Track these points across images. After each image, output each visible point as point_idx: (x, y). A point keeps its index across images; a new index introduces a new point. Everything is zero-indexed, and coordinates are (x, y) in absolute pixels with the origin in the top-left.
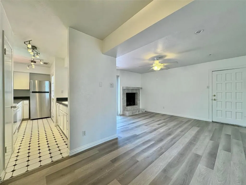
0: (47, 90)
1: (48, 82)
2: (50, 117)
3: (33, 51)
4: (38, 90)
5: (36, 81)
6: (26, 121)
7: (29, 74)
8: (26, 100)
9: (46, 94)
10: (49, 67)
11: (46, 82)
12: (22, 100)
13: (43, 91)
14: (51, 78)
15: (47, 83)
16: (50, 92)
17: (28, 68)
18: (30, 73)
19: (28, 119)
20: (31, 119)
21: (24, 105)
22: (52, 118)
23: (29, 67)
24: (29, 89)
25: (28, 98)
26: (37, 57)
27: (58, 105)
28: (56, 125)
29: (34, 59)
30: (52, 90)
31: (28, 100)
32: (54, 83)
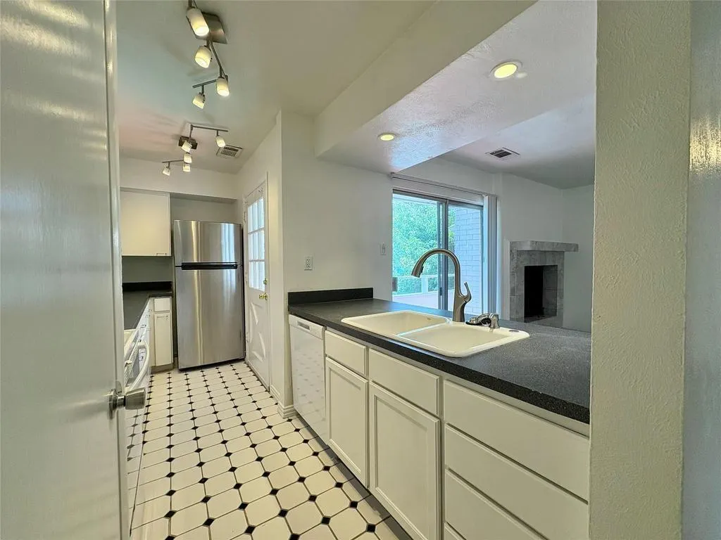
1: (232, 225)
2: (243, 360)
3: (208, 47)
4: (198, 260)
5: (193, 223)
6: (165, 375)
7: (167, 199)
8: (160, 296)
9: (227, 272)
10: (234, 171)
11: (223, 228)
12: (150, 297)
13: (213, 260)
14: (246, 212)
15: (228, 231)
16: (240, 266)
17: (165, 172)
18: (174, 195)
19: (169, 367)
20: (184, 363)
21: (156, 315)
22: (251, 364)
23: (168, 167)
24: (169, 254)
25: (164, 289)
26: (223, 91)
27: (308, 328)
28: (287, 412)
29: (192, 127)
30: (251, 257)
31: (167, 296)
32: (266, 229)
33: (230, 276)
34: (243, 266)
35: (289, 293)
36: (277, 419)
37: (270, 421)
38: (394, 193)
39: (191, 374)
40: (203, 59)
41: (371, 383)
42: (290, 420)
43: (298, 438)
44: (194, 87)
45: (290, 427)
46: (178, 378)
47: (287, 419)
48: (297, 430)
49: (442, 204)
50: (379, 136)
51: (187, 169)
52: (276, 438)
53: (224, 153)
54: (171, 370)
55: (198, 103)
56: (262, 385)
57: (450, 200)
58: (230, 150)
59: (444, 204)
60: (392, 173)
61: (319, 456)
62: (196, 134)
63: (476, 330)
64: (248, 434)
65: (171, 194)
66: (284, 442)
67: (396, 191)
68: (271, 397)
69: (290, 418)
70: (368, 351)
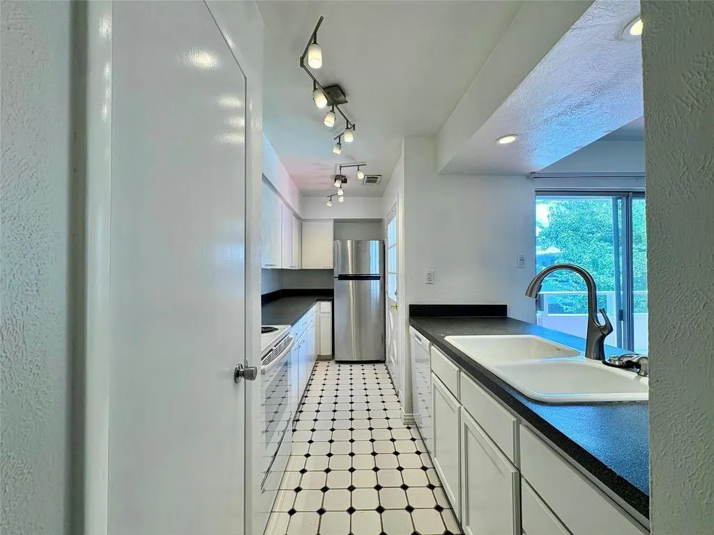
0: (375, 269)
1: (377, 242)
2: (384, 362)
3: (332, 111)
4: (352, 272)
5: (349, 242)
6: (326, 363)
7: (332, 224)
8: (325, 300)
9: (373, 282)
10: (380, 194)
11: (371, 246)
12: (317, 301)
13: (364, 272)
14: (387, 230)
15: (374, 246)
16: (382, 278)
17: (329, 204)
18: (336, 221)
19: (328, 358)
20: (339, 357)
21: (321, 316)
23: (331, 200)
24: (332, 267)
25: (327, 295)
26: (348, 138)
27: (420, 340)
28: (409, 419)
29: (341, 167)
30: (389, 271)
31: (329, 300)
32: (397, 244)
33: (375, 285)
34: (384, 277)
35: (410, 306)
36: (398, 424)
37: (392, 423)
38: (537, 195)
39: (343, 366)
40: (330, 121)
41: (462, 409)
42: (409, 428)
43: (413, 447)
44: (335, 139)
45: (408, 434)
46: (334, 367)
47: (406, 426)
48: (413, 439)
49: (620, 198)
50: (498, 139)
51: (341, 199)
52: (393, 440)
53: (368, 181)
54: (330, 360)
55: (337, 151)
56: (394, 388)
57: (634, 193)
58: (371, 179)
59: (624, 199)
60: (532, 173)
61: (427, 471)
62: (344, 172)
63: (613, 374)
64: (371, 429)
65: (334, 220)
66: (399, 447)
67: (540, 192)
68: (398, 401)
69: (410, 426)
70: (460, 373)
